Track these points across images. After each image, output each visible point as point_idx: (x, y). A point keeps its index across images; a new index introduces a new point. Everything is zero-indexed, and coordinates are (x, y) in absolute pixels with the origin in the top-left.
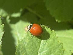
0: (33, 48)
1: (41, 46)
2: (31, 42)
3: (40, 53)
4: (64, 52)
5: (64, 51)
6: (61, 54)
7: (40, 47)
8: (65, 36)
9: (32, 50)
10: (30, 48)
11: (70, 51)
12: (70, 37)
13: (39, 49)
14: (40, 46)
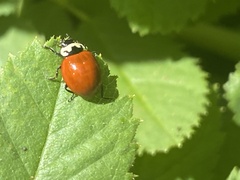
0: (30, 117)
1: (57, 108)
2: (22, 98)
3: (54, 132)
4: (136, 127)
5: (136, 125)
6: (126, 134)
7: (56, 112)
8: (163, 80)
9: (27, 123)
10: (19, 117)
11: (179, 129)
12: (180, 83)
13: (51, 118)
14: (53, 110)
